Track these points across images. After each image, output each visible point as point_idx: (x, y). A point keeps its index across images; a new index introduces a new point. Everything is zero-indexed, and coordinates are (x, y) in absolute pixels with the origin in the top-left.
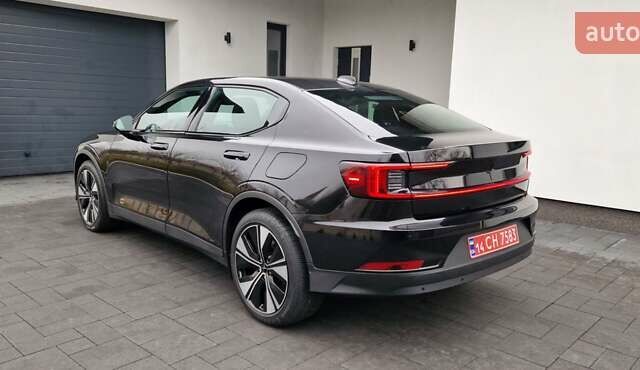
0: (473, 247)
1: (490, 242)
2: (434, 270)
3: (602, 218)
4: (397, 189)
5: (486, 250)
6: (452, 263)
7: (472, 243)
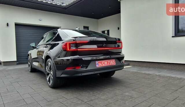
0: (97, 64)
1: (104, 63)
2: (84, 69)
3: (161, 66)
4: (73, 48)
5: (102, 65)
6: (90, 68)
7: (97, 63)
